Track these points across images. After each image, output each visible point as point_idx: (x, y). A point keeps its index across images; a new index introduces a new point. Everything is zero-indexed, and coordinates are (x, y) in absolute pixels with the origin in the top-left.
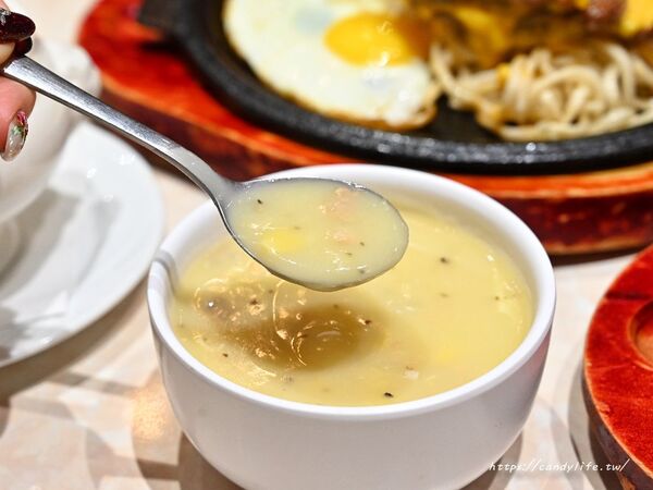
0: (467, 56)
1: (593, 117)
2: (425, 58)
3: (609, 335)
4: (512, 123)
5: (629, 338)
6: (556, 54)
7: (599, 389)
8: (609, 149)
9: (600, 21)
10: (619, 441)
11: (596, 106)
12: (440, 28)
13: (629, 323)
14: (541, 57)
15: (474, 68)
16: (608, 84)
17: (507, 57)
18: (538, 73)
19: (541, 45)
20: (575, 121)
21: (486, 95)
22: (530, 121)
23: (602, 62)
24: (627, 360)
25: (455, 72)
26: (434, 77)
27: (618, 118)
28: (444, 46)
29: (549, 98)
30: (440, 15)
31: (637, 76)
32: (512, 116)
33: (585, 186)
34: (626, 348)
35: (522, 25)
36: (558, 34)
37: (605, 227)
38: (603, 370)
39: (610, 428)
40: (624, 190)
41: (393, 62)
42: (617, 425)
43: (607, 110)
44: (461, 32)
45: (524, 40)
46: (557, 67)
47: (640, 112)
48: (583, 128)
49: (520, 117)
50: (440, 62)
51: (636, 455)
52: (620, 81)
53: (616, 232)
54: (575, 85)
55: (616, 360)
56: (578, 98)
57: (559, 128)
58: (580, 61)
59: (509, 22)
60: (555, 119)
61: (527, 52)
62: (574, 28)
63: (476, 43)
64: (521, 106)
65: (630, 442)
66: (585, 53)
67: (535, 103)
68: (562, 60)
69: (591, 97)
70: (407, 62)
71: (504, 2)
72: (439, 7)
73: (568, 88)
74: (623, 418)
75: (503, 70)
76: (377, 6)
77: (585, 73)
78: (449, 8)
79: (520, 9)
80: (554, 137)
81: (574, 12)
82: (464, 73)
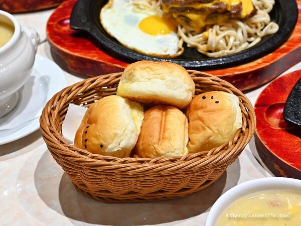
0: (191, 29)
1: (236, 46)
2: (176, 31)
3: (260, 119)
4: (210, 51)
5: (266, 119)
6: (220, 26)
8: (245, 57)
9: (235, 14)
10: (273, 153)
11: (237, 43)
12: (179, 20)
13: (264, 114)
14: (216, 28)
15: (193, 33)
16: (240, 34)
17: (204, 29)
18: (217, 34)
19: (216, 24)
20: (231, 49)
21: (199, 42)
22: (216, 50)
23: (236, 28)
24: (268, 127)
25: (186, 34)
26: (180, 38)
27: (245, 46)
28: (182, 27)
29: (222, 42)
30: (179, 16)
31: (247, 31)
32: (210, 49)
33: (239, 70)
34: (266, 123)
36: (221, 19)
37: (246, 83)
38: (261, 131)
39: (269, 149)
41: (165, 33)
43: (240, 45)
44: (188, 21)
45: (210, 22)
46: (222, 31)
47: (250, 43)
48: (234, 51)
49: (213, 50)
50: (181, 32)
51: (279, 156)
52: (242, 33)
53: (250, 84)
54: (229, 37)
55: (264, 127)
56: (231, 40)
57: (227, 52)
59: (204, 17)
60: (225, 49)
61: (212, 26)
62: (226, 17)
63: (194, 25)
64: (214, 46)
65: (276, 153)
66: (230, 25)
67: (218, 44)
68: (223, 28)
69: (235, 40)
70: (169, 33)
71: (202, 11)
72: (179, 14)
73: (227, 38)
74: (272, 145)
75: (206, 34)
76: (153, 13)
77: (232, 32)
78: (183, 14)
79: (208, 12)
80: (226, 54)
81: (226, 12)
82: (190, 35)
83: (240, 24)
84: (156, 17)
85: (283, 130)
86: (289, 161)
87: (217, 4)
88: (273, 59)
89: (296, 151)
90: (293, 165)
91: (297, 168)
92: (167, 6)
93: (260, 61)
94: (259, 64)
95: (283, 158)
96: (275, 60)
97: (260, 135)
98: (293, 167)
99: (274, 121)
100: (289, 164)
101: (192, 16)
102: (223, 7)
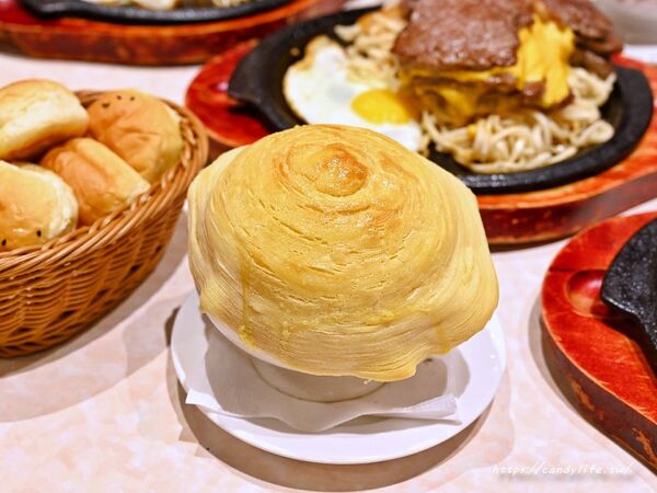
0: (445, 118)
1: (528, 158)
2: (419, 119)
3: (555, 294)
4: (477, 162)
5: (566, 295)
6: (502, 118)
7: (553, 327)
8: (542, 178)
9: (531, 98)
10: (570, 359)
11: (530, 151)
12: (427, 101)
13: (565, 287)
14: (494, 120)
15: (450, 126)
16: (536, 136)
17: (472, 120)
18: (494, 131)
19: (494, 112)
20: (517, 161)
21: (459, 143)
22: (490, 160)
23: (531, 124)
24: (567, 310)
25: (438, 127)
26: (425, 132)
27: (543, 159)
28: (430, 113)
29: (502, 146)
30: (429, 93)
31: (551, 132)
32: (478, 157)
34: (565, 302)
35: (481, 100)
36: (504, 104)
37: (539, 226)
38: (554, 316)
39: (564, 351)
40: (551, 203)
41: (399, 122)
42: (568, 349)
43: (536, 155)
44: (442, 103)
45: (483, 109)
46: (505, 126)
47: (554, 154)
48: (522, 165)
49: (483, 158)
50: (429, 122)
51: (582, 366)
52: (543, 134)
53: (546, 230)
54: (516, 138)
55: (560, 309)
56: (519, 146)
57: (509, 165)
58: (517, 123)
59: (474, 98)
60: (504, 159)
61: (485, 116)
62: (514, 102)
63: (452, 112)
64: (485, 151)
65: (577, 359)
66: (521, 118)
67: (493, 148)
68: (507, 122)
69: (527, 145)
70: (406, 122)
71: (470, 85)
72: (428, 88)
73: (512, 140)
74: (571, 345)
75: (472, 128)
76: (381, 85)
77: (522, 130)
78: (435, 88)
79: (481, 90)
80: (505, 170)
81: (514, 92)
82: (444, 129)
83: (540, 117)
84: (387, 93)
85: (597, 320)
86: (600, 377)
87: (497, 75)
88: (595, 187)
89: (618, 361)
90: (608, 386)
91: (614, 394)
92: (406, 72)
93: (569, 189)
94: (567, 195)
95: (589, 371)
96: (600, 191)
97: (551, 322)
98: (607, 389)
99: (582, 302)
100: (599, 383)
101: (451, 94)
102: (510, 81)
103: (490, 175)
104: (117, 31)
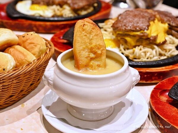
0: (127, 47)
1: (151, 58)
2: (119, 47)
3: (155, 95)
4: (135, 59)
6: (144, 47)
7: (153, 104)
8: (154, 63)
9: (152, 40)
10: (157, 113)
11: (152, 56)
12: (121, 41)
13: (158, 93)
14: (141, 47)
15: (128, 49)
16: (154, 52)
17: (135, 47)
18: (141, 50)
19: (141, 45)
20: (148, 59)
21: (130, 54)
22: (139, 59)
23: (153, 48)
24: (158, 99)
26: (120, 50)
27: (156, 58)
28: (122, 45)
29: (143, 54)
31: (159, 51)
33: (149, 70)
34: (158, 97)
35: (138, 41)
36: (144, 43)
37: (153, 78)
38: (154, 101)
39: (155, 111)
40: (157, 71)
41: (113, 47)
43: (154, 57)
44: (126, 42)
45: (138, 44)
46: (144, 49)
47: (159, 58)
49: (137, 58)
50: (122, 48)
51: (160, 115)
52: (156, 52)
53: (155, 79)
55: (156, 99)
56: (148, 55)
57: (145, 60)
58: (148, 48)
60: (144, 58)
61: (139, 46)
62: (148, 42)
63: (129, 44)
64: (137, 55)
65: (159, 113)
66: (150, 47)
67: (140, 55)
69: (151, 54)
70: (115, 47)
71: (134, 36)
72: (121, 37)
73: (146, 53)
74: (158, 109)
75: (134, 49)
77: (150, 50)
78: (123, 37)
79: (137, 38)
80: (144, 61)
81: (148, 39)
82: (126, 50)
83: (155, 47)
85: (167, 103)
86: (165, 118)
87: (142, 33)
88: (172, 68)
89: (172, 114)
90: (167, 120)
91: (169, 123)
92: (115, 32)
93: (163, 68)
94: (163, 69)
95: (163, 116)
96: (173, 69)
98: (167, 122)
99: (164, 98)
100: (165, 120)
101: (128, 39)
102: (146, 34)
103: (138, 62)
104: (34, 23)
